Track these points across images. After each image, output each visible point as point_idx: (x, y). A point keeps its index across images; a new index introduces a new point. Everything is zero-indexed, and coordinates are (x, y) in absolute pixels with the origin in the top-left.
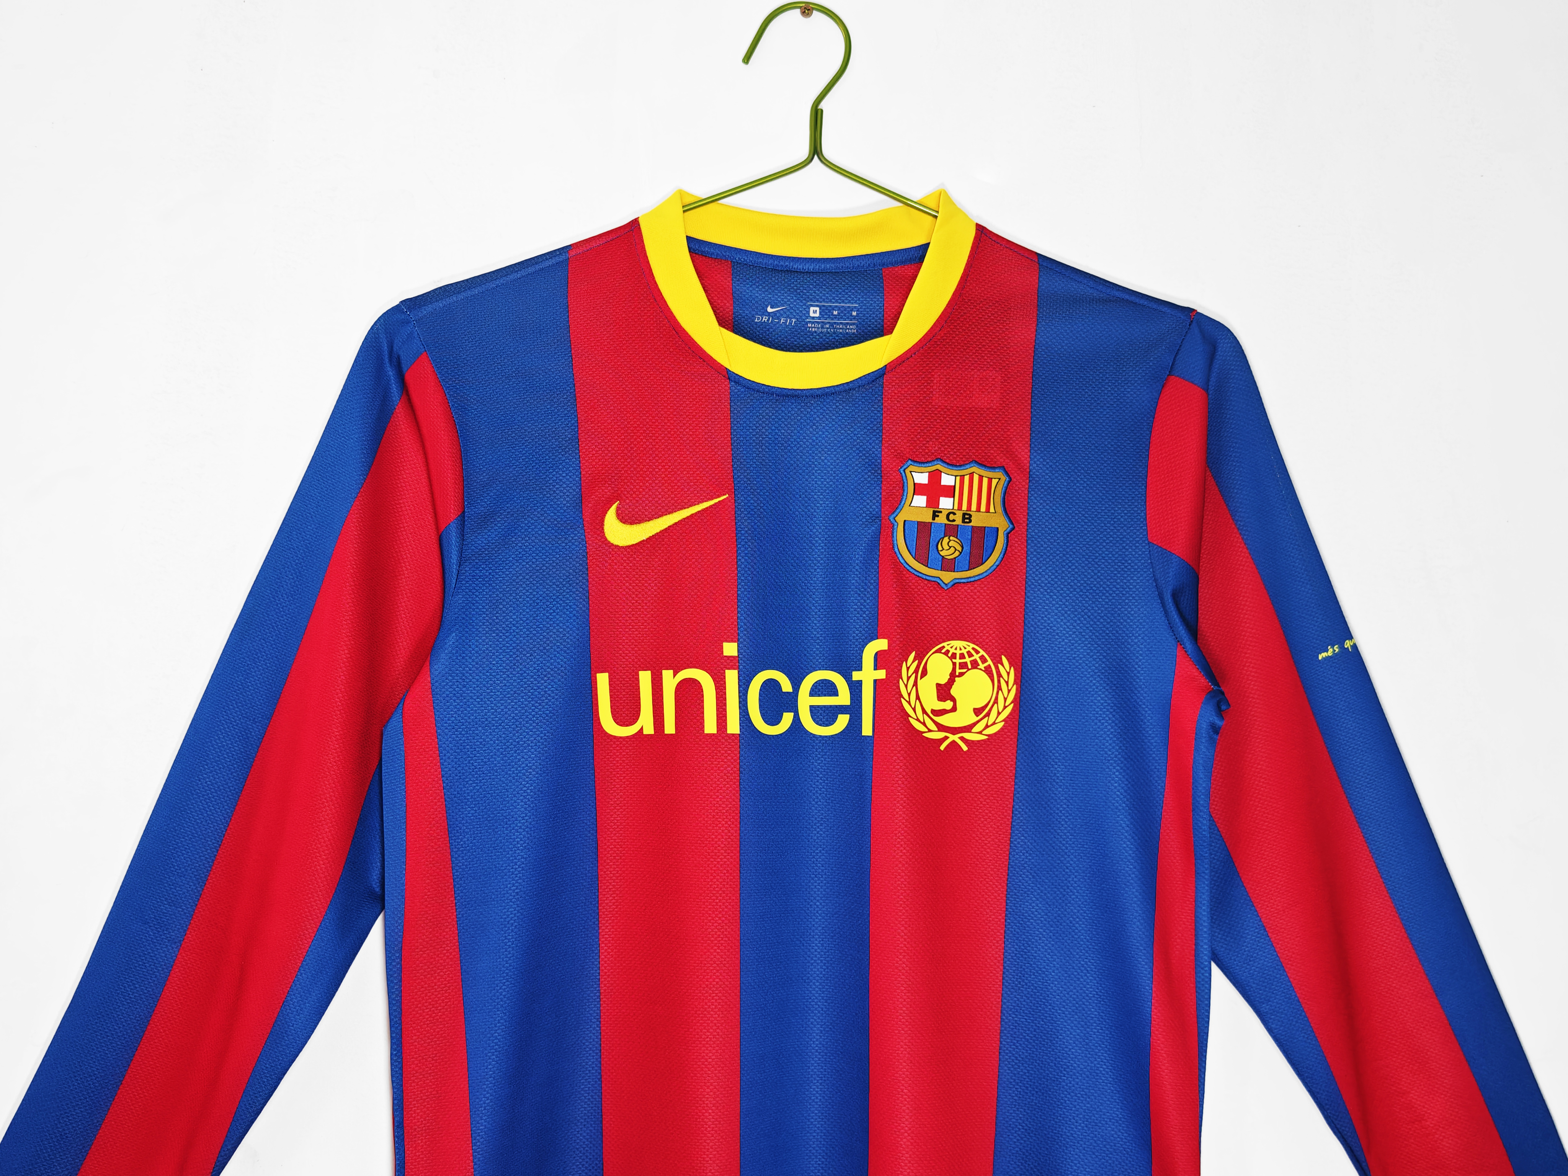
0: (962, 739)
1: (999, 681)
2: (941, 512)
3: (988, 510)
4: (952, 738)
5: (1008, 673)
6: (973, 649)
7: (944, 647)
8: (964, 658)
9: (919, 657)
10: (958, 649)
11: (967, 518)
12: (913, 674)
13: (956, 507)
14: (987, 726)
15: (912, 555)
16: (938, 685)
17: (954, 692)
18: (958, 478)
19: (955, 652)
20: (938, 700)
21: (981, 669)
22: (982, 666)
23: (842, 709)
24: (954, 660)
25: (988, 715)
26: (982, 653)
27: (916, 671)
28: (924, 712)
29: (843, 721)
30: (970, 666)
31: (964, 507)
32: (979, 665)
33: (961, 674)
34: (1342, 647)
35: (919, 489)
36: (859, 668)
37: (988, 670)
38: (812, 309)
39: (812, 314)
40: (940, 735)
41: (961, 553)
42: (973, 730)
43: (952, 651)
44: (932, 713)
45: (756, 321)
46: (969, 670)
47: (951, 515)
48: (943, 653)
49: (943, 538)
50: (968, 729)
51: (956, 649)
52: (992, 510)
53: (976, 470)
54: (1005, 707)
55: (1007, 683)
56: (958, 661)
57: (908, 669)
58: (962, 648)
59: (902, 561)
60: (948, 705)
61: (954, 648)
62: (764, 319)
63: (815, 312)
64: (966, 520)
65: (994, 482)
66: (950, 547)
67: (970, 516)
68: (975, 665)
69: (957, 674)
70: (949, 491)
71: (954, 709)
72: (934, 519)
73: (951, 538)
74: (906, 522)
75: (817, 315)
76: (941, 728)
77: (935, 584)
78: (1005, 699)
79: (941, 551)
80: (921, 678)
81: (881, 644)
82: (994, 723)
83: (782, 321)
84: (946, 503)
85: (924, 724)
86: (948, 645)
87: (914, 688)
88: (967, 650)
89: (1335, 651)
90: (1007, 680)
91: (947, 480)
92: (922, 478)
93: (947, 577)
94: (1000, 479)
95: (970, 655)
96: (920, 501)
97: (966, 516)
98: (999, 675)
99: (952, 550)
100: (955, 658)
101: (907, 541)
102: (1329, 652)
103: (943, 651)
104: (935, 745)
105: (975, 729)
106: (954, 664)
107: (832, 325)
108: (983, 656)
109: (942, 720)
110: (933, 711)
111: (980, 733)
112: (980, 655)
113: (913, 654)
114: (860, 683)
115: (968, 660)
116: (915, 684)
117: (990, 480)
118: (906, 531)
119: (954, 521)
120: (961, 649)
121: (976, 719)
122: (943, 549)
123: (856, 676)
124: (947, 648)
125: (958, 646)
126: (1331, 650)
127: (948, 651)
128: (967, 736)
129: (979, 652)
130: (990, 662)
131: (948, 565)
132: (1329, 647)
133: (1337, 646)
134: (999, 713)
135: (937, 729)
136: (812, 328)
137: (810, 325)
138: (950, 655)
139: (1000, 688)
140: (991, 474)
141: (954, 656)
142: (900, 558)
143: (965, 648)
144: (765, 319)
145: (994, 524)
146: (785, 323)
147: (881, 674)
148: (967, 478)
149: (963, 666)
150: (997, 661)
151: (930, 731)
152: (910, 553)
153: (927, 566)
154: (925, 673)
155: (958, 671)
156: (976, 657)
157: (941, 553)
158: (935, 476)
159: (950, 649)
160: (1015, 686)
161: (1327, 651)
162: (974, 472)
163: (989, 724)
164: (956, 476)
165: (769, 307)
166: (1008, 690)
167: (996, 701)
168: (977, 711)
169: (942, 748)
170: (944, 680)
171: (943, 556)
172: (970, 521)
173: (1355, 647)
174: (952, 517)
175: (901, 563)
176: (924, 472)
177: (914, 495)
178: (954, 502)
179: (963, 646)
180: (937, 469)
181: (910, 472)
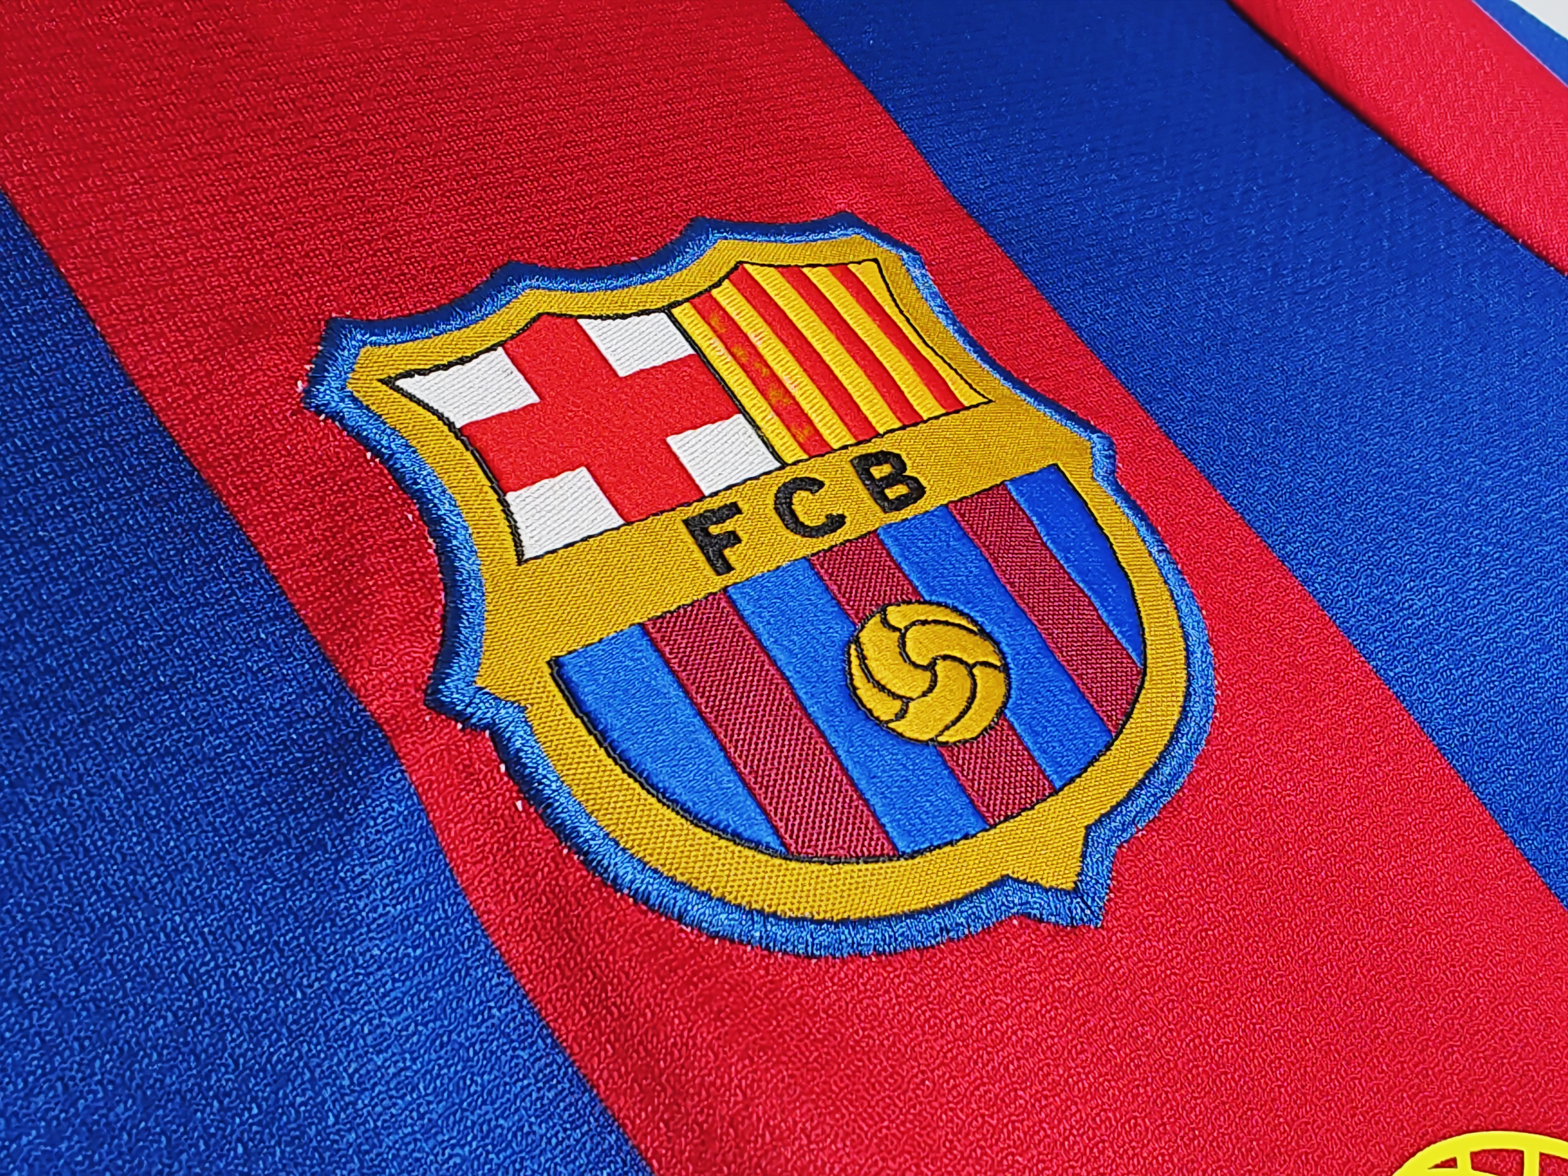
2: (734, 509)
11: (890, 480)
13: (791, 451)
15: (756, 845)
18: (686, 314)
31: (828, 423)
35: (505, 452)
41: (1005, 669)
47: (801, 501)
49: (854, 635)
59: (724, 920)
66: (931, 667)
67: (896, 460)
72: (722, 565)
79: (901, 715)
84: (715, 455)
91: (632, 343)
92: (487, 385)
96: (569, 505)
97: (878, 472)
101: (663, 779)
118: (608, 718)
119: (836, 522)
122: (906, 701)
142: (697, 910)
152: (736, 838)
153: (897, 855)
162: (740, 262)
164: (667, 310)
174: (808, 510)
175: (723, 938)
176: (478, 355)
177: (501, 491)
178: (752, 422)
179: (1437, 1166)
180: (540, 315)
181: (389, 382)
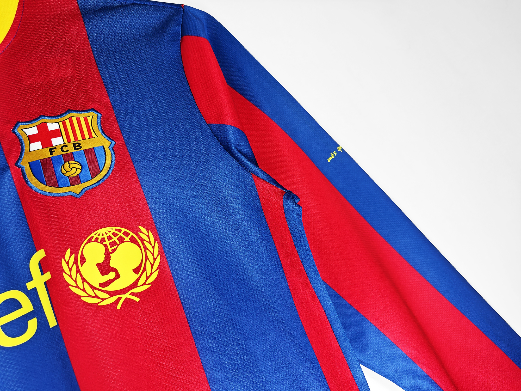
0: (132, 294)
1: (143, 244)
2: (55, 148)
3: (91, 136)
4: (124, 297)
5: (148, 236)
6: (116, 230)
7: (93, 237)
8: (112, 238)
9: (75, 251)
10: (104, 234)
11: (77, 146)
12: (73, 265)
13: (66, 141)
14: (147, 278)
15: (45, 184)
16: (98, 265)
17: (112, 264)
18: (61, 123)
19: (103, 237)
20: (102, 275)
21: (127, 241)
22: (127, 239)
23: (28, 316)
24: (104, 243)
25: (145, 269)
26: (124, 230)
27: (76, 262)
28: (93, 288)
29: (33, 325)
30: (118, 243)
31: (72, 139)
32: (125, 239)
33: (114, 251)
34: (337, 151)
35: (32, 139)
36: (31, 279)
37: (133, 240)
40: (114, 298)
41: (81, 170)
42: (139, 285)
43: (100, 237)
44: (100, 286)
46: (118, 245)
47: (64, 148)
48: (94, 241)
49: (64, 164)
50: (135, 285)
51: (103, 235)
52: (94, 135)
53: (74, 115)
54: (155, 260)
55: (150, 243)
56: (107, 242)
57: (67, 263)
58: (108, 232)
59: (37, 190)
60: (112, 275)
61: (101, 234)
64: (77, 148)
65: (89, 119)
66: (72, 168)
67: (79, 144)
68: (121, 240)
69: (110, 251)
70: (57, 133)
71: (118, 276)
72: (51, 154)
73: (70, 162)
74: (30, 163)
76: (112, 294)
77: (71, 198)
78: (153, 254)
80: (82, 265)
81: (40, 254)
82: (151, 274)
84: (57, 141)
85: (96, 297)
86: (94, 235)
87: (78, 274)
88: (112, 232)
89: (335, 154)
90: (149, 241)
91: (52, 127)
92: (33, 131)
93: (77, 189)
94: (93, 116)
95: (115, 235)
96: (37, 146)
97: (76, 145)
98: (142, 240)
99: (74, 170)
100: (105, 241)
101: (36, 175)
102: (332, 156)
103: (93, 240)
104: (112, 308)
105: (139, 284)
106: (106, 246)
108: (125, 232)
109: (112, 287)
110: (101, 285)
111: (144, 284)
112: (122, 232)
113: (69, 251)
114: (35, 290)
115: (115, 239)
116: (78, 271)
117: (86, 119)
118: (33, 169)
119: (68, 151)
120: (106, 234)
121: (136, 276)
122: (67, 172)
123: (30, 286)
124: (95, 236)
125: (103, 232)
126: (332, 155)
127: (97, 239)
128: (135, 290)
129: (121, 230)
130: (132, 234)
131: (75, 181)
132: (331, 153)
133: (335, 152)
134: (152, 266)
135: (109, 296)
138: (99, 240)
139: (146, 248)
140: (86, 114)
141: (103, 240)
143: (110, 232)
145: (100, 145)
147: (48, 276)
148: (67, 122)
149: (113, 244)
150: (137, 231)
151: (103, 300)
153: (59, 187)
154: (83, 260)
155: (110, 249)
156: (121, 234)
157: (65, 174)
158: (43, 128)
159: (98, 237)
160: (156, 242)
161: (331, 156)
162: (71, 116)
163: (148, 276)
164: (58, 123)
166: (152, 247)
167: (147, 258)
168: (136, 271)
169: (119, 307)
170: (101, 259)
171: (68, 176)
172: (81, 147)
173: (342, 149)
174: (65, 149)
175: (36, 192)
176: (33, 127)
177: (30, 143)
178: (63, 138)
179: (108, 231)
180: (42, 122)
181: (22, 130)
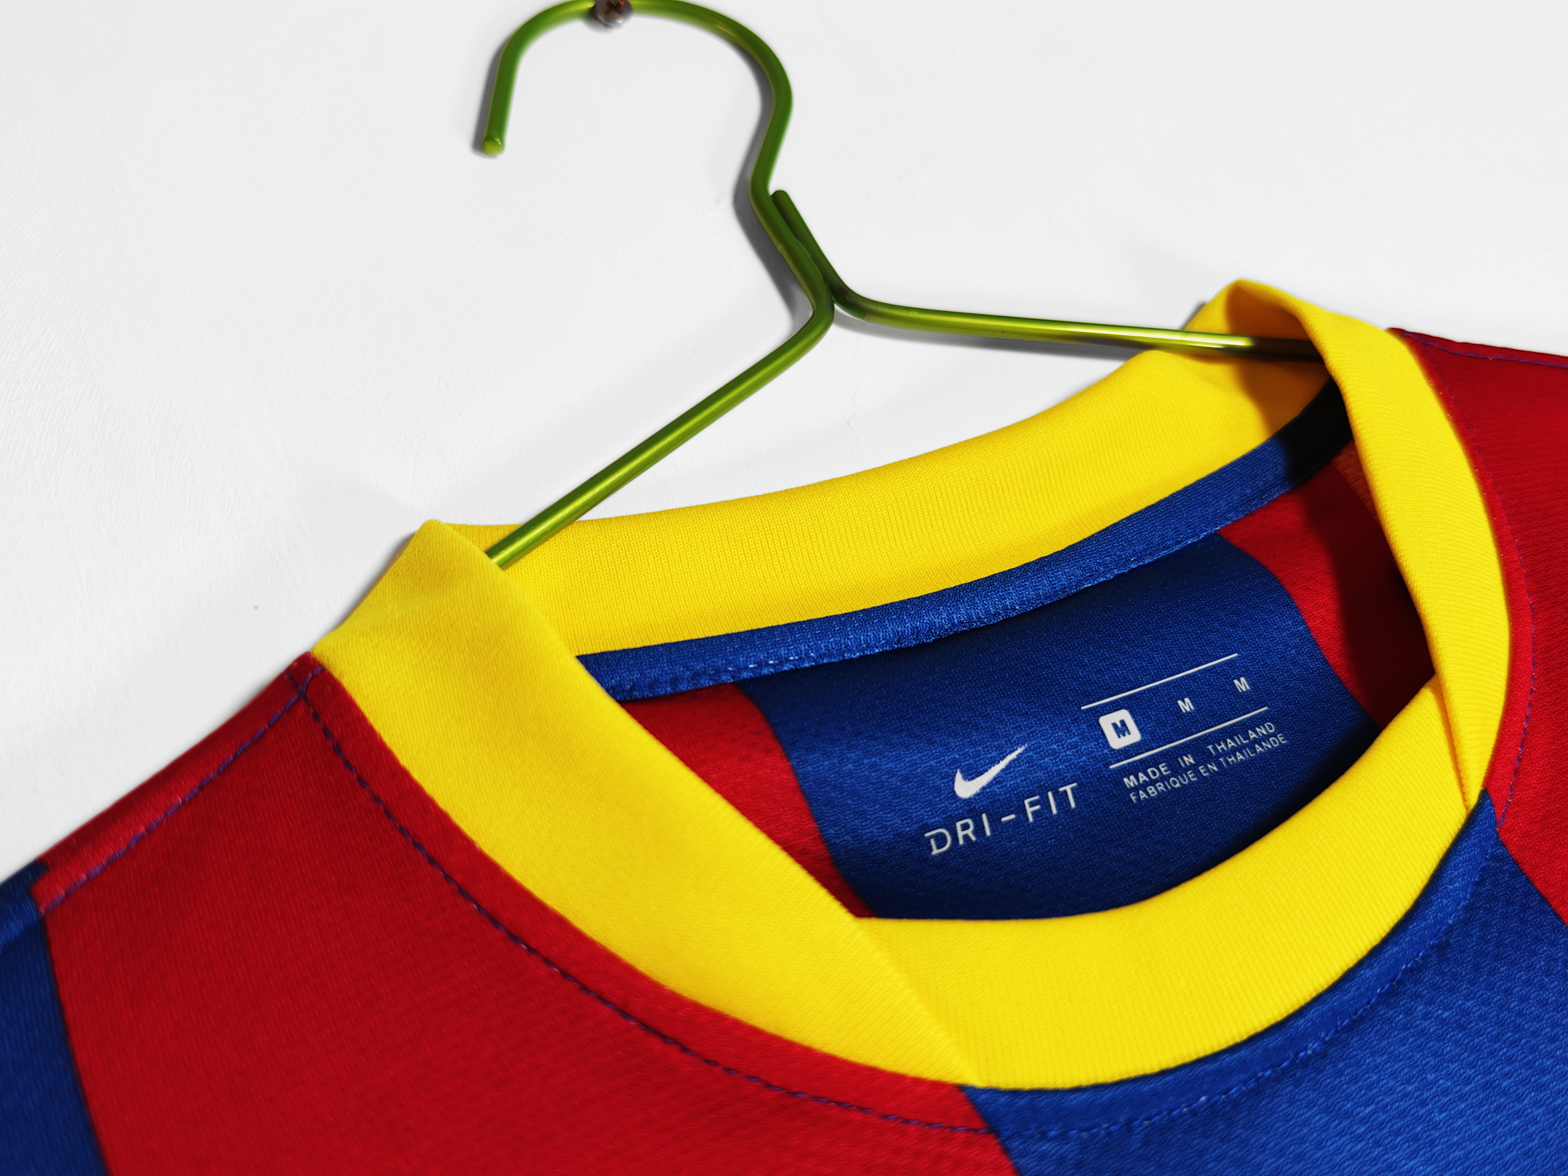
38: (1106, 722)
39: (1117, 742)
45: (935, 851)
62: (961, 834)
63: (1121, 729)
75: (1134, 736)
83: (1029, 810)
107: (1197, 749)
136: (1143, 786)
137: (1130, 782)
144: (965, 831)
146: (1043, 813)
165: (959, 776)
